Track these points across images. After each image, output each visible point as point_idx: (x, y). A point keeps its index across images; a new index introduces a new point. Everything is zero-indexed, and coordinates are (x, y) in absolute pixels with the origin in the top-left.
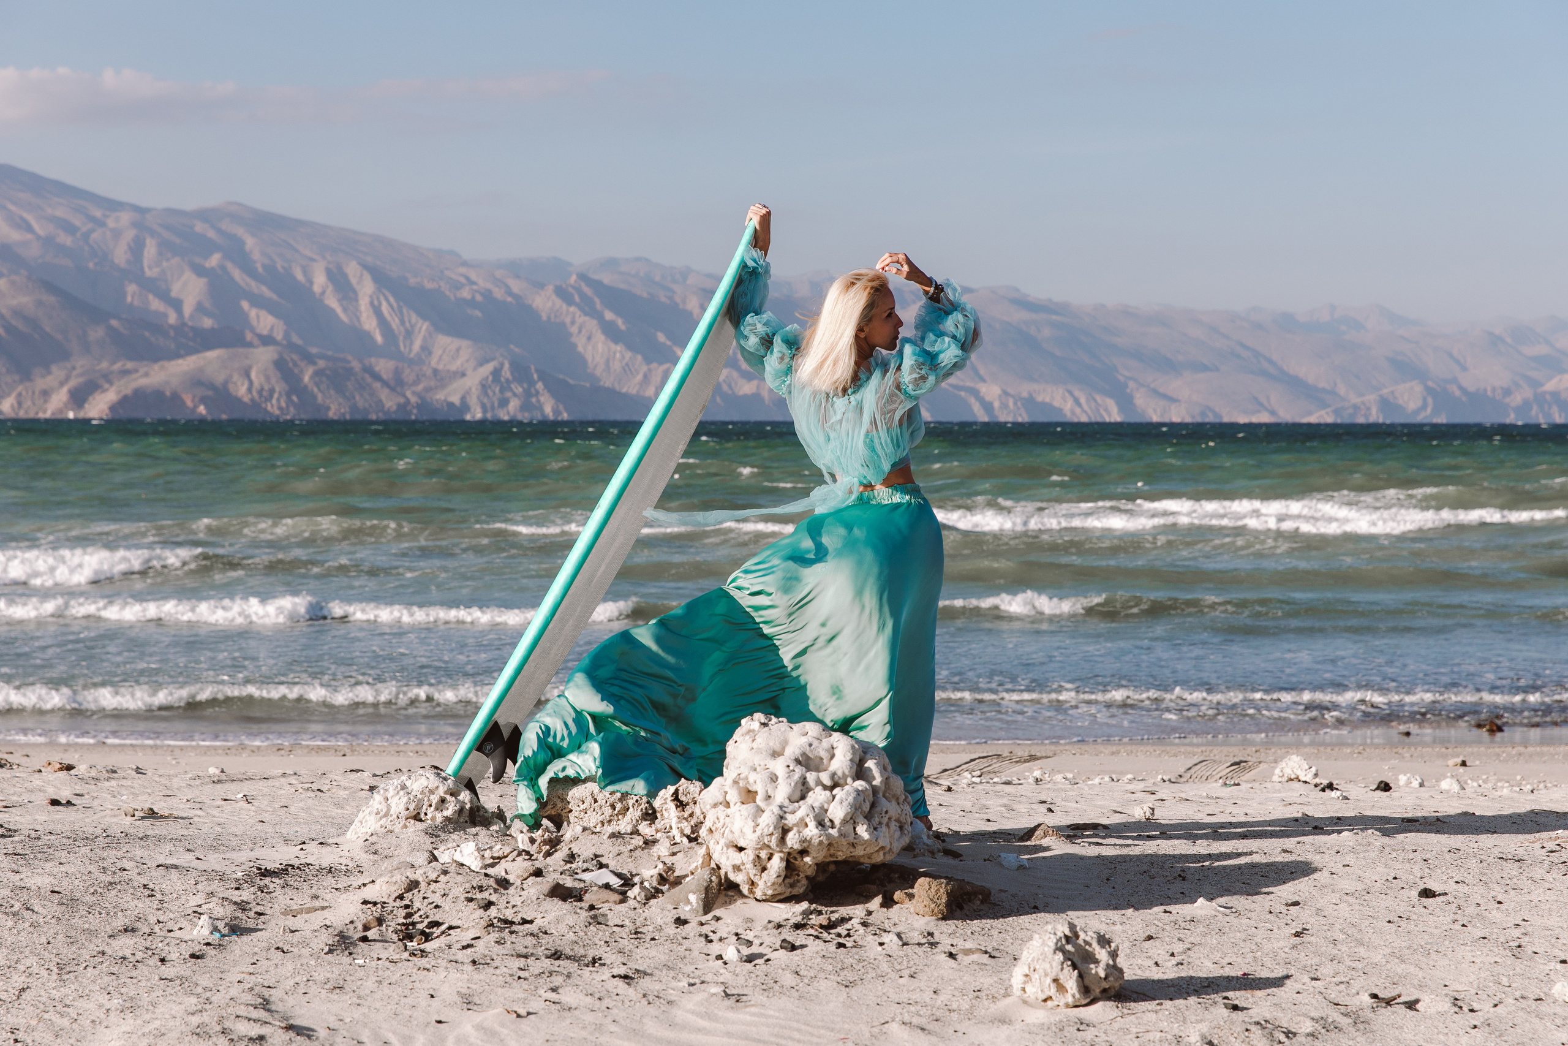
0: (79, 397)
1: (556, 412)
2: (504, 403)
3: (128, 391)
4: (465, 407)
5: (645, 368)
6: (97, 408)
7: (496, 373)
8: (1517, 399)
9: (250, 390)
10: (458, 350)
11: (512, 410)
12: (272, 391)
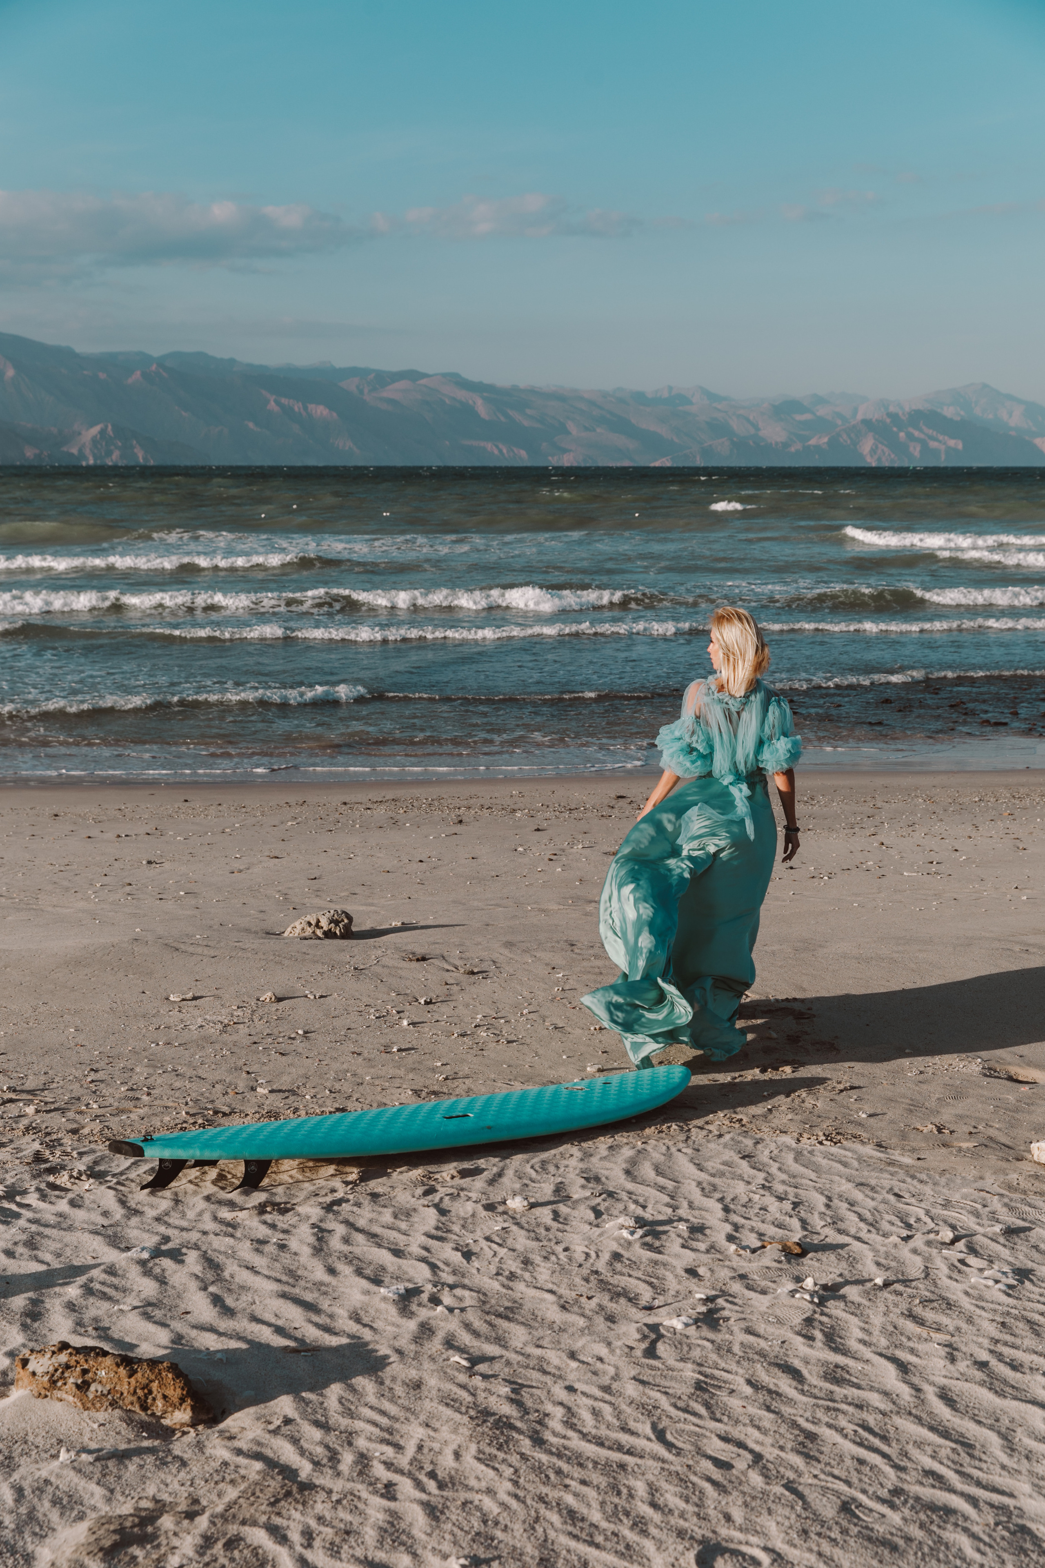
1: (144, 459)
2: (109, 453)
4: (82, 456)
5: (206, 429)
7: (103, 432)
8: (793, 449)
10: (75, 416)
11: (114, 458)
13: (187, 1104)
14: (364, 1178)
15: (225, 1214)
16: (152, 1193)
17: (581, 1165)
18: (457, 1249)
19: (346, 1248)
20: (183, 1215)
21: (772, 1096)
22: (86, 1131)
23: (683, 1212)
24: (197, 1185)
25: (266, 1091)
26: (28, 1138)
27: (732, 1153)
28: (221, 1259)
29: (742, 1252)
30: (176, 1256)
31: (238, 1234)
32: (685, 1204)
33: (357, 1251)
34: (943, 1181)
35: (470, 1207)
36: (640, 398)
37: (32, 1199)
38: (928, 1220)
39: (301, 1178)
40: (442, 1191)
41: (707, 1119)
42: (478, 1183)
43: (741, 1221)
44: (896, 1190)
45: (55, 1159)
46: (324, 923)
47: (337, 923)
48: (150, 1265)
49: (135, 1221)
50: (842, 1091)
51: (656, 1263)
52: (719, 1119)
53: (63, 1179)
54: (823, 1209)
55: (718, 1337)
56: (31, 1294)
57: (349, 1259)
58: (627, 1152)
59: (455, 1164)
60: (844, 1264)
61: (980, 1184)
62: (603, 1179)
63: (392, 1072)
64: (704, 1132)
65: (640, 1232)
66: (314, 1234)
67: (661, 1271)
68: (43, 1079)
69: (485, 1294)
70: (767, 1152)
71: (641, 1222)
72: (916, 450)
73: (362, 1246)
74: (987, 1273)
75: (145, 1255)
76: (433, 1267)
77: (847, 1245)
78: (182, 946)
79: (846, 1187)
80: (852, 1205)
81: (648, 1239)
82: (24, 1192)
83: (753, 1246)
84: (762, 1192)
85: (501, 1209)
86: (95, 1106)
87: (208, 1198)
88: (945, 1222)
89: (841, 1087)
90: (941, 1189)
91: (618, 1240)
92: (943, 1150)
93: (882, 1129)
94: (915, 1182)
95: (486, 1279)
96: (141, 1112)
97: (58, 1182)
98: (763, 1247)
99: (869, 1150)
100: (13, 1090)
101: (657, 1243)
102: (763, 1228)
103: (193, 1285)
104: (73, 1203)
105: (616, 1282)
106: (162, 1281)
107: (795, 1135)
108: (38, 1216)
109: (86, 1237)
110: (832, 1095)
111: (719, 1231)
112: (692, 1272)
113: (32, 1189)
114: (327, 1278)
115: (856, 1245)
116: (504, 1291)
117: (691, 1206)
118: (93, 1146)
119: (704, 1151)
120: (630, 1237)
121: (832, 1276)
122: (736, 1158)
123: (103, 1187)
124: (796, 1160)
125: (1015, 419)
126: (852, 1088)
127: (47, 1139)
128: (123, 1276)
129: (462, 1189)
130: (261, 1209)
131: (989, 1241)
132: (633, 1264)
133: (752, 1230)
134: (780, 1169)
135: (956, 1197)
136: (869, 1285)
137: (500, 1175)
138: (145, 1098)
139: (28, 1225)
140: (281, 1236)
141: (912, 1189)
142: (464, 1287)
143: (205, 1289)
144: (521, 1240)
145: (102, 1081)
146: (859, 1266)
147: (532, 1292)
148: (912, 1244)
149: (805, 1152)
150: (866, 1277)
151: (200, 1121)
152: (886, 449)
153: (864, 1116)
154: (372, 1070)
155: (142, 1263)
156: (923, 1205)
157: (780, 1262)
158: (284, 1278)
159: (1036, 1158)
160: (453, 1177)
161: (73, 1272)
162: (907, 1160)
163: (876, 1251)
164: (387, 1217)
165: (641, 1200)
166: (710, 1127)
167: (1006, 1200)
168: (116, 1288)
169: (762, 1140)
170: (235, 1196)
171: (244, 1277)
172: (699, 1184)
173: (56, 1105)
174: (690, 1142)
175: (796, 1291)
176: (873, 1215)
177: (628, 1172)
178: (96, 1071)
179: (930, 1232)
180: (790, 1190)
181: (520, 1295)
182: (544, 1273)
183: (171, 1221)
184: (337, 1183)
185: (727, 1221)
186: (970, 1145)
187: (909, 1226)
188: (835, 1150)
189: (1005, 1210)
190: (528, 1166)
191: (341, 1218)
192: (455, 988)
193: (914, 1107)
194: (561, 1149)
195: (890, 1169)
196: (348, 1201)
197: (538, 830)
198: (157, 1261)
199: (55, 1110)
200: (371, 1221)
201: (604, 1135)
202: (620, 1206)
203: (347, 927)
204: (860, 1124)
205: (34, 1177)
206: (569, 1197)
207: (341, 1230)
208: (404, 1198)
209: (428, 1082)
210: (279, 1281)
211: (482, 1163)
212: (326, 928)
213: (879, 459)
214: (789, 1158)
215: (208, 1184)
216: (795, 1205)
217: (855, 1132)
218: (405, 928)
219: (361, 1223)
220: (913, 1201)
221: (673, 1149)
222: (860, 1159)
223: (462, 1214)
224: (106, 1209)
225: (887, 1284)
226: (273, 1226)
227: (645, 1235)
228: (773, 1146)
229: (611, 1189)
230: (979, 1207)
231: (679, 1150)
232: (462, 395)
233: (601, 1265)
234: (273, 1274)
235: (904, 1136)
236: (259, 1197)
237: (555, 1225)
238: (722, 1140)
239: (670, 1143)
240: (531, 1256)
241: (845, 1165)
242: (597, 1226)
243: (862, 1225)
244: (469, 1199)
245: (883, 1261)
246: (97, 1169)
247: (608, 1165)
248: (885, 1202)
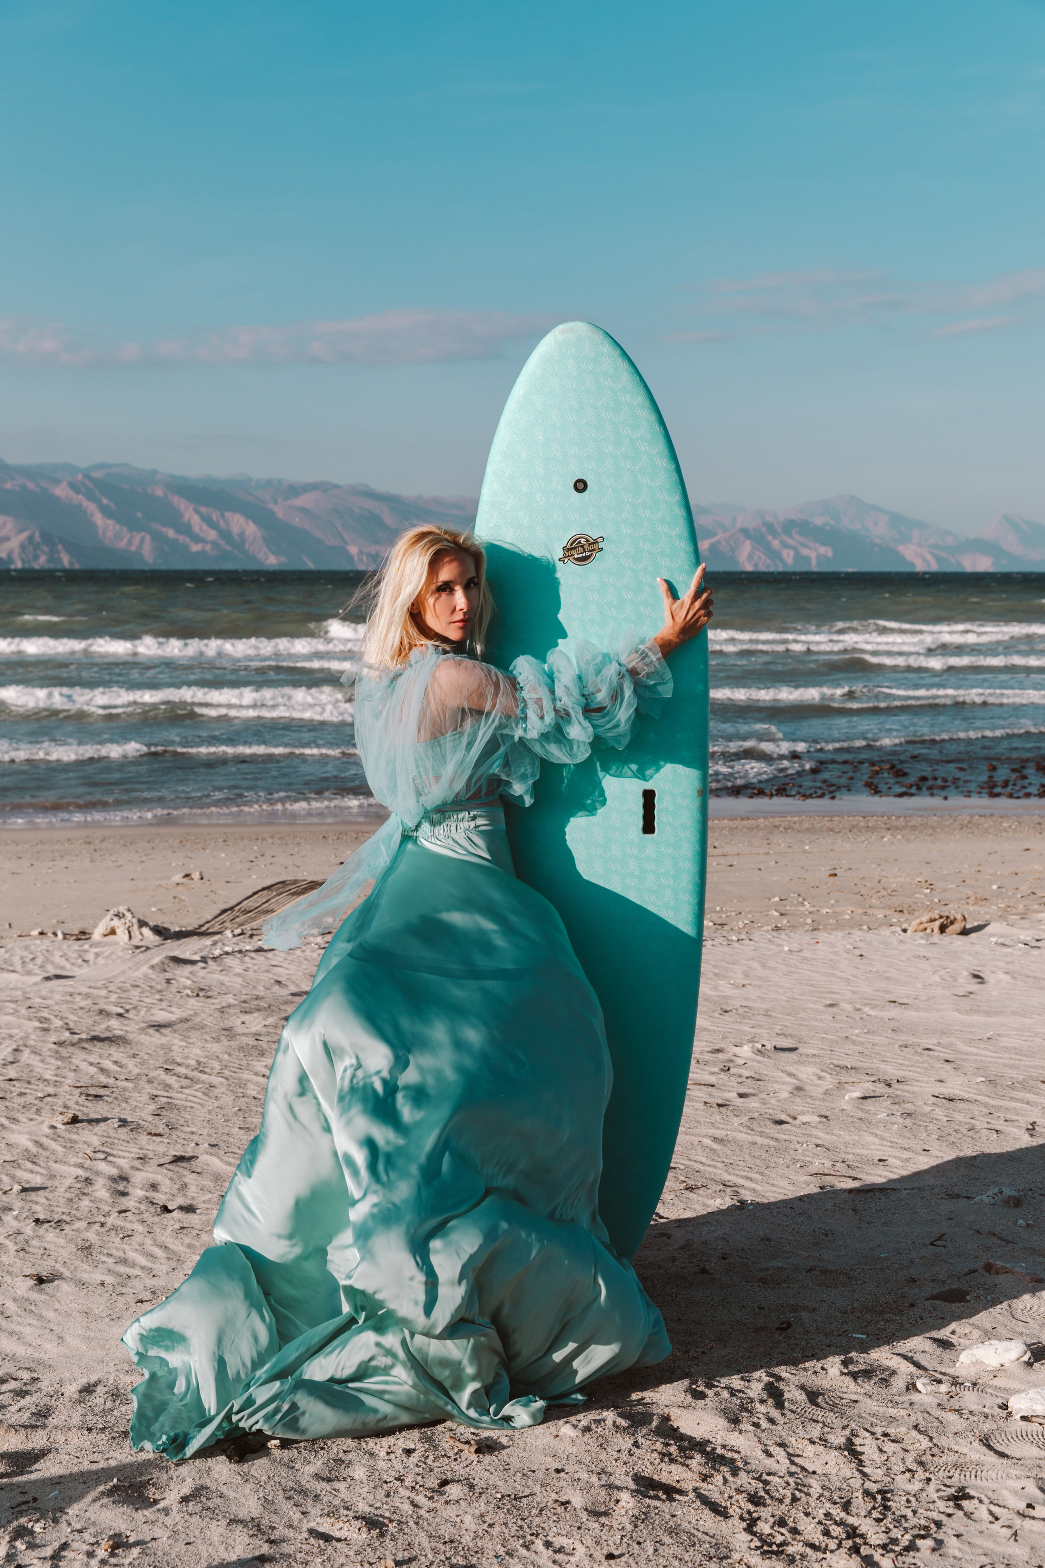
1: (70, 563)
2: (36, 558)
4: (10, 560)
5: (128, 535)
7: (31, 538)
10: (4, 524)
11: (41, 562)
72: (789, 555)
125: (880, 529)
152: (763, 556)
213: (756, 565)
232: (370, 504)
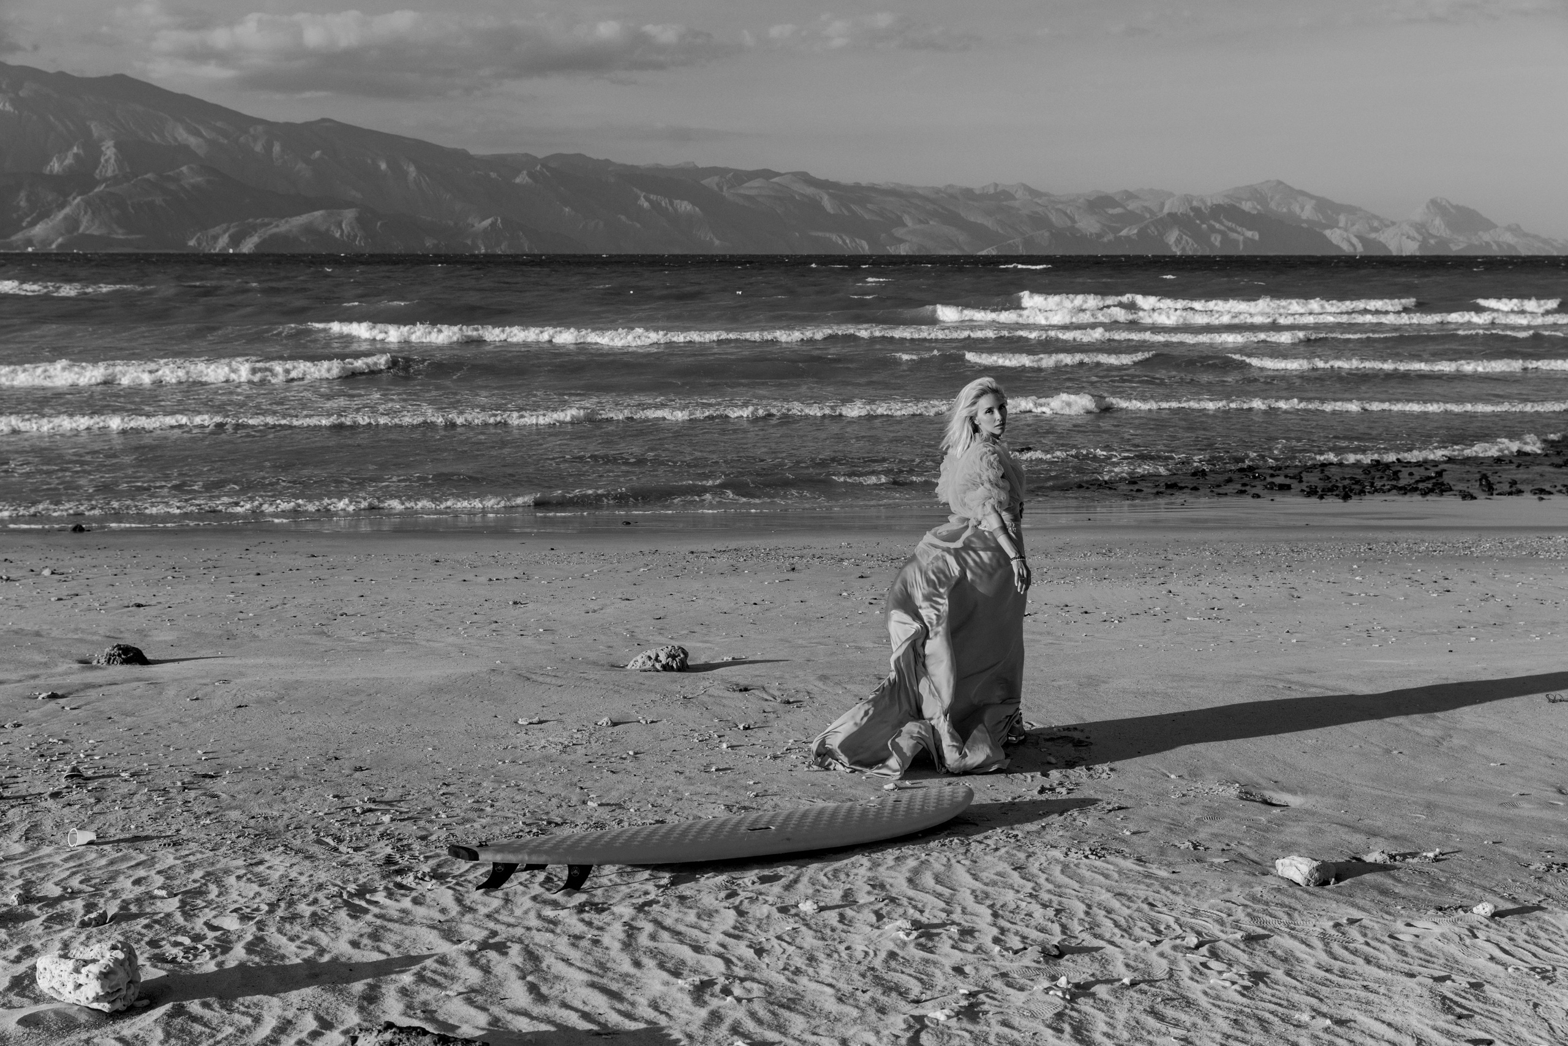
0: (236, 241)
1: (530, 248)
2: (498, 244)
3: (266, 236)
4: (474, 246)
5: (583, 222)
6: (248, 247)
7: (493, 224)
8: (1105, 240)
9: (342, 235)
11: (502, 249)
12: (355, 236)
13: (524, 815)
14: (674, 883)
15: (549, 912)
16: (486, 893)
17: (870, 874)
18: (750, 946)
19: (652, 944)
20: (512, 912)
21: (1046, 814)
22: (433, 838)
23: (956, 917)
24: (526, 886)
25: (595, 805)
26: (382, 843)
27: (1006, 865)
28: (541, 952)
29: (1005, 953)
30: (502, 949)
31: (558, 931)
32: (959, 910)
33: (662, 946)
34: (1194, 892)
35: (766, 909)
36: (968, 194)
37: (380, 897)
38: (1177, 927)
39: (619, 881)
40: (743, 895)
41: (986, 834)
42: (776, 888)
43: (1007, 925)
44: (1151, 900)
45: (403, 862)
46: (663, 658)
47: (674, 657)
48: (478, 956)
49: (468, 917)
50: (1110, 811)
51: (927, 961)
52: (997, 835)
53: (409, 880)
54: (1082, 916)
55: (976, 1029)
56: (369, 980)
57: (653, 953)
58: (912, 863)
59: (756, 871)
60: (1096, 965)
61: (1227, 896)
62: (888, 886)
63: (709, 789)
64: (983, 846)
65: (915, 934)
66: (625, 931)
67: (931, 969)
68: (400, 791)
69: (771, 987)
70: (1037, 865)
71: (916, 925)
72: (1216, 240)
73: (667, 944)
74: (1225, 975)
75: (474, 948)
76: (728, 962)
77: (1102, 948)
78: (533, 676)
79: (1105, 897)
80: (1109, 912)
81: (922, 940)
82: (374, 891)
83: (1015, 948)
84: (1029, 900)
85: (793, 911)
86: (444, 816)
87: (534, 898)
88: (1192, 929)
89: (1110, 807)
90: (1191, 899)
91: (894, 940)
92: (1197, 865)
93: (1143, 845)
94: (1168, 893)
95: (774, 974)
96: (483, 821)
97: (404, 882)
98: (1025, 949)
99: (1129, 864)
100: (373, 801)
101: (930, 944)
102: (1027, 931)
103: (514, 974)
104: (416, 901)
105: (889, 978)
106: (486, 970)
107: (1064, 849)
108: (383, 912)
109: (424, 931)
110: (1100, 814)
111: (987, 933)
112: (959, 970)
113: (381, 888)
114: (632, 970)
115: (1109, 949)
116: (789, 984)
117: (964, 911)
118: (438, 851)
119: (981, 863)
120: (906, 938)
121: (1084, 976)
122: (1009, 869)
123: (443, 887)
124: (1063, 872)
125: (1307, 212)
126: (1120, 808)
127: (399, 845)
128: (453, 966)
129: (761, 894)
130: (580, 909)
131: (1230, 947)
132: (907, 962)
133: (1017, 933)
134: (1047, 880)
135: (1204, 907)
136: (1117, 984)
137: (796, 881)
138: (489, 809)
139: (374, 919)
140: (596, 932)
141: (1165, 899)
142: (753, 980)
143: (523, 978)
144: (808, 939)
145: (452, 794)
146: (1110, 968)
147: (813, 986)
148: (1160, 948)
149: (1072, 865)
150: (1116, 976)
151: (535, 830)
152: (1190, 240)
153: (1128, 833)
154: (691, 787)
155: (470, 954)
156: (1173, 914)
157: (1039, 962)
158: (595, 970)
159: (1280, 873)
160: (753, 883)
161: (408, 961)
162: (1163, 873)
163: (1127, 954)
164: (691, 917)
165: (920, 905)
166: (988, 842)
167: (1249, 910)
168: (445, 976)
169: (1034, 853)
170: (558, 896)
171: (559, 968)
172: (973, 891)
173: (410, 815)
174: (969, 855)
175: (1050, 988)
176: (1127, 921)
177: (910, 881)
178: (448, 785)
179: (1176, 938)
180: (1054, 898)
181: (802, 988)
182: (826, 969)
183: (500, 918)
184: (650, 887)
185: (995, 925)
186: (1221, 860)
187: (1159, 932)
188: (1099, 863)
189: (1248, 919)
190: (822, 874)
191: (650, 918)
192: (772, 716)
193: (1174, 826)
194: (853, 859)
195: (1147, 881)
196: (658, 902)
197: (862, 577)
198: (484, 953)
199: (409, 819)
200: (677, 920)
201: (892, 848)
202: (901, 911)
203: (683, 662)
204: (1123, 840)
205: (383, 877)
206: (856, 902)
207: (649, 927)
208: (708, 900)
209: (740, 799)
210: (590, 972)
211: (781, 870)
212: (664, 662)
213: (1183, 249)
214: (1056, 870)
215: (536, 886)
216: (1058, 912)
217: (1118, 847)
218: (735, 662)
219: (668, 922)
220: (1165, 909)
221: (953, 861)
222: (1120, 872)
223: (758, 916)
224: (444, 906)
225: (1133, 984)
226: (589, 924)
227: (919, 937)
228: (1043, 859)
229: (894, 895)
230: (1224, 916)
231: (959, 862)
232: (810, 191)
233: (878, 963)
234: (585, 966)
235: (1162, 852)
236: (580, 898)
237: (840, 926)
238: (998, 853)
239: (951, 856)
240: (816, 953)
241: (1107, 876)
242: (878, 928)
243: (1116, 930)
244: (766, 902)
245: (1132, 963)
246: (440, 871)
247: (893, 874)
248: (1139, 910)
